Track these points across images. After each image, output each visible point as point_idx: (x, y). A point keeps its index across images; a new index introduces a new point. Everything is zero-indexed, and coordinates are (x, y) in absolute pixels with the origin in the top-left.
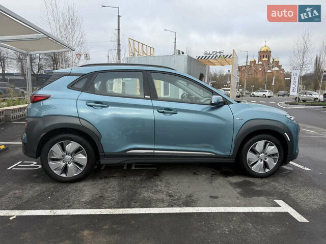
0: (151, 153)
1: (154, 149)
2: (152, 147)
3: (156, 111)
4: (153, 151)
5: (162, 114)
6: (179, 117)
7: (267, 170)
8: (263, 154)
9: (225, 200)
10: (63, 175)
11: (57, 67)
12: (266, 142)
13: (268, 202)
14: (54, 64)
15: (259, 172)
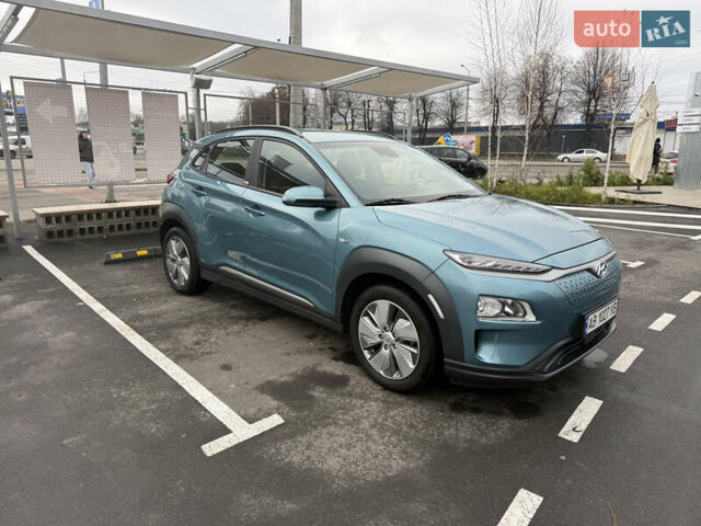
7: (396, 376)
8: (390, 334)
9: (225, 376)
10: (175, 281)
11: (596, 106)
12: (391, 305)
13: (260, 410)
14: (590, 100)
15: (382, 372)
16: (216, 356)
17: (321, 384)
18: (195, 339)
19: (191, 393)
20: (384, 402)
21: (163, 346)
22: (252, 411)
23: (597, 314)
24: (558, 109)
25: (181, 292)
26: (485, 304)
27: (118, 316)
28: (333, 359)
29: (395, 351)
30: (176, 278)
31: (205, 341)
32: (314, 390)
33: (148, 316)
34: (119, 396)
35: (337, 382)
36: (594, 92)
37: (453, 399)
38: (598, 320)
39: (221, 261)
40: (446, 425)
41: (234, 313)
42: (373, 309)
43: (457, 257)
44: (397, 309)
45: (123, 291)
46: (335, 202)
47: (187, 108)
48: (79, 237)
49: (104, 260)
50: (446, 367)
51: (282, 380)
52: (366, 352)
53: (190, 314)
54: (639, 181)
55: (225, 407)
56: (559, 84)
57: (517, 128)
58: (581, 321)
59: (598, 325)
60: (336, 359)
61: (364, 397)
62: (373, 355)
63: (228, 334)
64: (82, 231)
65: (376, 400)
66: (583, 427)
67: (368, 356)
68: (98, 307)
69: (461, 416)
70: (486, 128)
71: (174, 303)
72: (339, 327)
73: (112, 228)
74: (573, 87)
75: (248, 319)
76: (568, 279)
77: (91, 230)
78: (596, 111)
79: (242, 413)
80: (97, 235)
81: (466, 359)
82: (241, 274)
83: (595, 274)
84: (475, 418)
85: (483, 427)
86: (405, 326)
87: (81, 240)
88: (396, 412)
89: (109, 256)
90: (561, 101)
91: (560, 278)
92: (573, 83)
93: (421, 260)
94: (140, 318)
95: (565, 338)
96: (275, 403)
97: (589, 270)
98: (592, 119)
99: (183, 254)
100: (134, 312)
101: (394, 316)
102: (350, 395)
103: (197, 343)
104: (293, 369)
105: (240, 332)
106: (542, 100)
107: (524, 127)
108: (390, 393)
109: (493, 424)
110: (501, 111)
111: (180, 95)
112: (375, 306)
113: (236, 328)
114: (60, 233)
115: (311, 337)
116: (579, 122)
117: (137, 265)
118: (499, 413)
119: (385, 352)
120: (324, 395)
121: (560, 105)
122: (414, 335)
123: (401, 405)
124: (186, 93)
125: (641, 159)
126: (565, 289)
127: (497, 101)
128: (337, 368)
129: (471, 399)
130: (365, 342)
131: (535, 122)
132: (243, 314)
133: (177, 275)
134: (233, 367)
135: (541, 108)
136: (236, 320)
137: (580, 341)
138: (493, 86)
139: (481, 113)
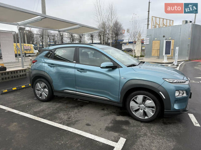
0: (74, 93)
1: (76, 91)
2: (75, 90)
3: (76, 70)
4: (75, 92)
5: (79, 72)
6: (88, 74)
7: (146, 118)
8: (143, 105)
9: (91, 128)
10: (40, 98)
13: (115, 137)
14: (116, 36)
15: (140, 117)
16: (80, 121)
18: (66, 117)
25: (44, 101)
29: (145, 110)
30: (41, 96)
32: (123, 127)
33: (40, 112)
43: (167, 80)
44: (146, 97)
46: (117, 66)
50: (165, 112)
51: (110, 125)
54: (138, 56)
56: (108, 32)
60: (118, 116)
61: (139, 126)
62: (136, 112)
67: (134, 113)
75: (74, 107)
78: (117, 39)
81: (171, 109)
86: (149, 102)
89: (2, 91)
93: (154, 81)
94: (37, 112)
96: (116, 134)
99: (44, 88)
100: (32, 111)
101: (145, 100)
103: (69, 118)
104: (109, 121)
110: (94, 39)
112: (137, 97)
115: (103, 109)
117: (14, 93)
119: (141, 111)
122: (153, 105)
123: (149, 126)
125: (138, 51)
127: (92, 36)
130: (133, 109)
134: (90, 124)
139: (88, 40)
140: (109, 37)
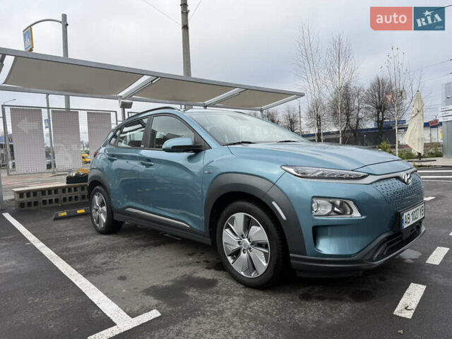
5: (144, 167)
7: (253, 275)
8: (246, 240)
9: (119, 284)
10: (98, 225)
11: (383, 115)
12: (245, 216)
13: (143, 307)
14: (378, 113)
15: (242, 273)
16: (116, 271)
17: (194, 287)
18: (104, 261)
19: (90, 298)
20: (244, 297)
21: (78, 267)
22: (136, 308)
23: (410, 212)
24: (359, 119)
25: (102, 232)
26: (318, 205)
27: (51, 249)
28: (206, 268)
29: (251, 254)
30: (98, 223)
31: (110, 262)
32: (188, 290)
33: (74, 248)
34: (33, 303)
35: (208, 284)
36: (381, 108)
37: (301, 291)
38: (411, 217)
39: (127, 204)
40: (296, 310)
41: (137, 243)
42: (232, 221)
43: (292, 170)
44: (250, 218)
45: (60, 235)
46: (201, 146)
47: (117, 121)
48: (43, 206)
49: (53, 217)
50: (292, 261)
51: (164, 285)
52: (229, 258)
53: (104, 245)
54: (420, 154)
55: (115, 306)
56: (357, 104)
57: (333, 133)
58: (398, 218)
59: (411, 223)
60: (208, 268)
61: (229, 294)
62: (235, 259)
63: (129, 256)
64: (44, 202)
65: (238, 295)
66: (414, 306)
67: (231, 261)
68: (39, 245)
69: (308, 303)
70: (314, 135)
71: (95, 239)
72: (208, 241)
73: (65, 199)
74: (366, 105)
75: (145, 246)
76: (382, 183)
77: (51, 201)
78: (384, 119)
79: (128, 310)
80: (54, 204)
81: (307, 253)
82: (139, 211)
83: (403, 181)
84: (320, 304)
85: (328, 310)
86: (258, 232)
87: (43, 208)
88: (254, 303)
89: (57, 214)
90: (360, 114)
91: (375, 182)
92: (366, 103)
93: (261, 175)
94: (68, 250)
95: (387, 232)
96: (155, 302)
97: (398, 178)
98: (382, 124)
99: (102, 204)
100: (64, 247)
101: (248, 224)
102: (217, 293)
103: (104, 263)
104: (174, 277)
105: (138, 254)
106: (348, 115)
107: (338, 132)
108: (250, 289)
109: (336, 308)
110: (322, 123)
111: (112, 113)
112: (233, 219)
113: (135, 252)
114: (29, 204)
115: (190, 255)
116: (373, 126)
118: (340, 300)
119: (243, 255)
120: (197, 294)
121: (360, 117)
122: (264, 238)
123: (259, 298)
124: (116, 112)
126: (381, 191)
127: (319, 118)
128: (208, 274)
129: (316, 290)
130: (228, 251)
131: (345, 128)
132: (143, 243)
133: (99, 220)
134: (128, 278)
135: (348, 120)
136: (136, 247)
137: (400, 236)
138: (315, 109)
139: (309, 126)
140: (360, 115)
